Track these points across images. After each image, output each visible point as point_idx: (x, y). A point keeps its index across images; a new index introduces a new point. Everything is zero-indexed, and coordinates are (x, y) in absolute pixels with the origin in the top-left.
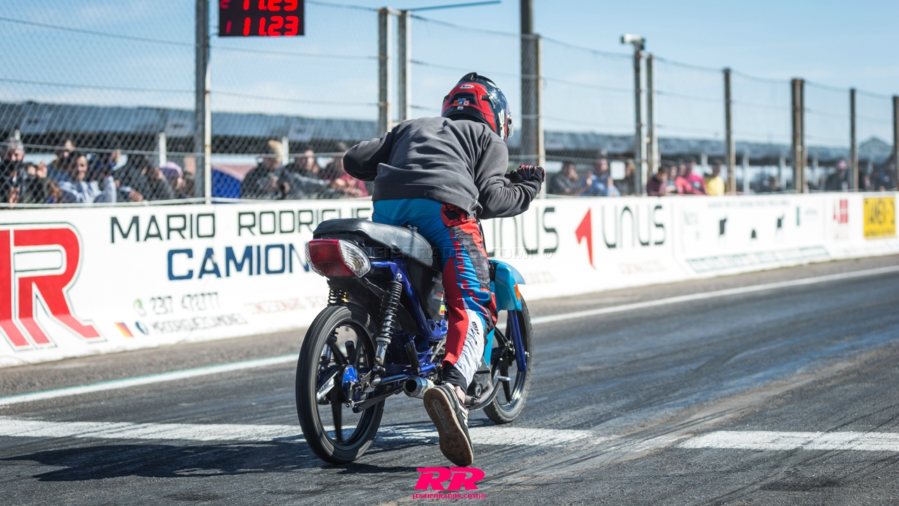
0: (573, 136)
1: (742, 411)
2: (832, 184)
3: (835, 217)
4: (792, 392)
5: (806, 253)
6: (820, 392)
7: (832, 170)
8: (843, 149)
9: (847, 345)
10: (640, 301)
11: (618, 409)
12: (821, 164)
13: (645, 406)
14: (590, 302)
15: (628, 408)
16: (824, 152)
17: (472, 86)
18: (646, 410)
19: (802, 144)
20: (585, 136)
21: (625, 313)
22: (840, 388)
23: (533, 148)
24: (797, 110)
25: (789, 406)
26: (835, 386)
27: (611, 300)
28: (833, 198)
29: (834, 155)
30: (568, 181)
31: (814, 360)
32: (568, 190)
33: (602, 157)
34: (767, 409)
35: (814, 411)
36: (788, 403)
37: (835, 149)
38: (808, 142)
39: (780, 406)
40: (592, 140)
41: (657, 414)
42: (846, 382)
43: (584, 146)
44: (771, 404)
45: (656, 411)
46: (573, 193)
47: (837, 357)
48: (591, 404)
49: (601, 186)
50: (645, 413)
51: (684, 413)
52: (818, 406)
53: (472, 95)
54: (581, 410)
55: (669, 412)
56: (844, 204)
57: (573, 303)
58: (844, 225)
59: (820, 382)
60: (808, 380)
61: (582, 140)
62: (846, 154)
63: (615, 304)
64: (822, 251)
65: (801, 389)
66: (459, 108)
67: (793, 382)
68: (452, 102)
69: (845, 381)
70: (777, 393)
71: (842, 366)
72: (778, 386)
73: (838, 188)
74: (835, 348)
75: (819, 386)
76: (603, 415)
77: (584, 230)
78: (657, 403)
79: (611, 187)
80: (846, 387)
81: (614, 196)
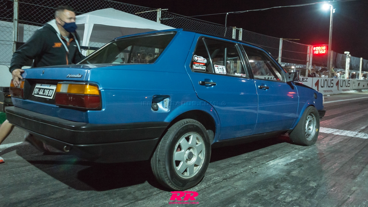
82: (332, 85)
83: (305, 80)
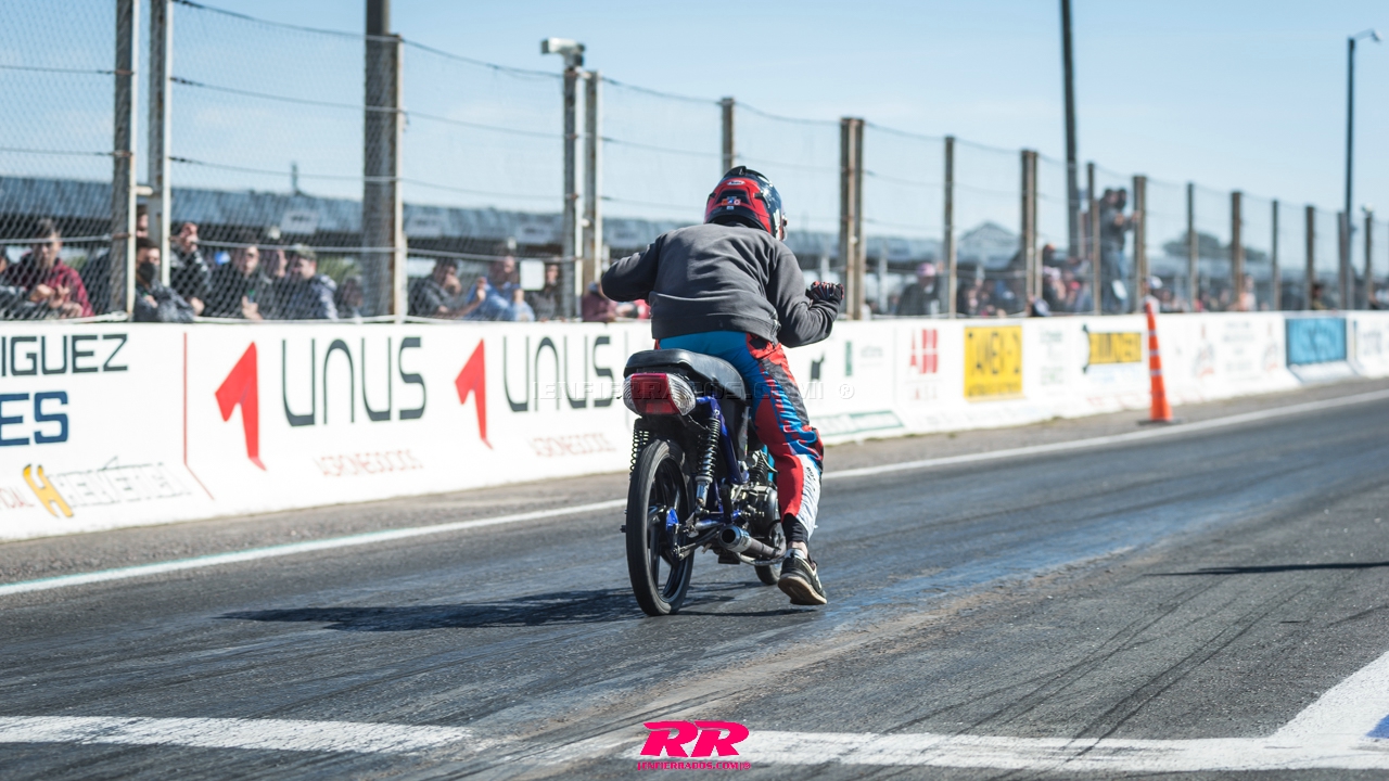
0: (455, 212)
1: (736, 695)
2: (910, 303)
3: (913, 362)
4: (826, 664)
5: (862, 423)
6: (875, 664)
7: (912, 279)
8: (932, 241)
9: (925, 584)
10: (566, 503)
11: (520, 691)
12: (893, 267)
13: (566, 686)
14: (479, 504)
15: (536, 690)
16: (900, 247)
17: (743, 183)
18: (568, 693)
19: (858, 233)
20: (478, 213)
21: (539, 524)
22: (911, 657)
23: (385, 233)
24: (851, 173)
25: (819, 688)
26: (901, 655)
27: (517, 501)
28: (911, 327)
29: (915, 253)
30: (444, 293)
31: (866, 608)
32: (443, 309)
33: (507, 252)
34: (780, 693)
35: (862, 697)
36: (817, 683)
37: (918, 242)
38: (868, 230)
39: (803, 689)
40: (492, 221)
41: (587, 700)
42: (921, 647)
43: (475, 233)
44: (787, 684)
45: (585, 694)
46: (453, 314)
47: (908, 603)
48: (471, 681)
49: (502, 303)
50: (566, 698)
51: (634, 699)
52: (869, 688)
53: (743, 193)
54: (453, 692)
55: (610, 696)
56: (930, 338)
57: (449, 505)
58: (929, 375)
59: (876, 648)
60: (855, 642)
61: (472, 220)
62: (938, 251)
63: (522, 509)
64: (890, 420)
65: (842, 659)
66: (728, 208)
67: (829, 648)
68: (720, 201)
69: (919, 645)
70: (799, 666)
71: (916, 619)
72: (801, 653)
73: (920, 311)
74: (906, 589)
75: (873, 654)
76: (492, 701)
77: (472, 380)
78: (588, 680)
79: (521, 306)
80: (920, 657)
81: (526, 320)
82: (408, 396)
83: (97, 361)
